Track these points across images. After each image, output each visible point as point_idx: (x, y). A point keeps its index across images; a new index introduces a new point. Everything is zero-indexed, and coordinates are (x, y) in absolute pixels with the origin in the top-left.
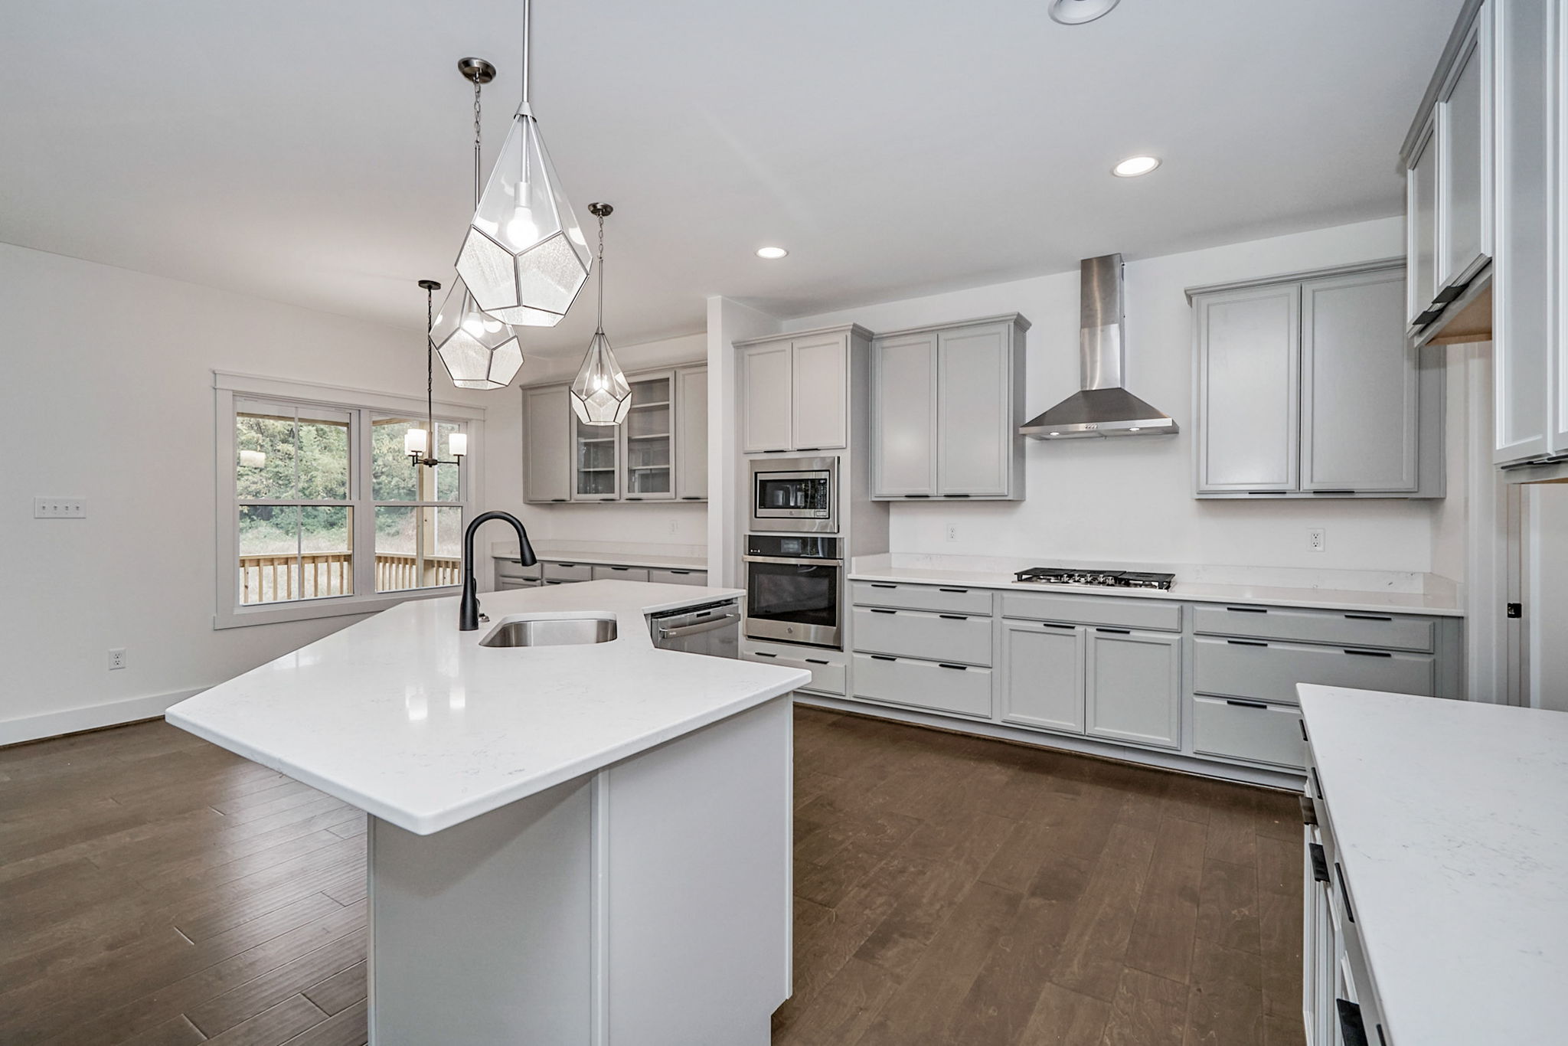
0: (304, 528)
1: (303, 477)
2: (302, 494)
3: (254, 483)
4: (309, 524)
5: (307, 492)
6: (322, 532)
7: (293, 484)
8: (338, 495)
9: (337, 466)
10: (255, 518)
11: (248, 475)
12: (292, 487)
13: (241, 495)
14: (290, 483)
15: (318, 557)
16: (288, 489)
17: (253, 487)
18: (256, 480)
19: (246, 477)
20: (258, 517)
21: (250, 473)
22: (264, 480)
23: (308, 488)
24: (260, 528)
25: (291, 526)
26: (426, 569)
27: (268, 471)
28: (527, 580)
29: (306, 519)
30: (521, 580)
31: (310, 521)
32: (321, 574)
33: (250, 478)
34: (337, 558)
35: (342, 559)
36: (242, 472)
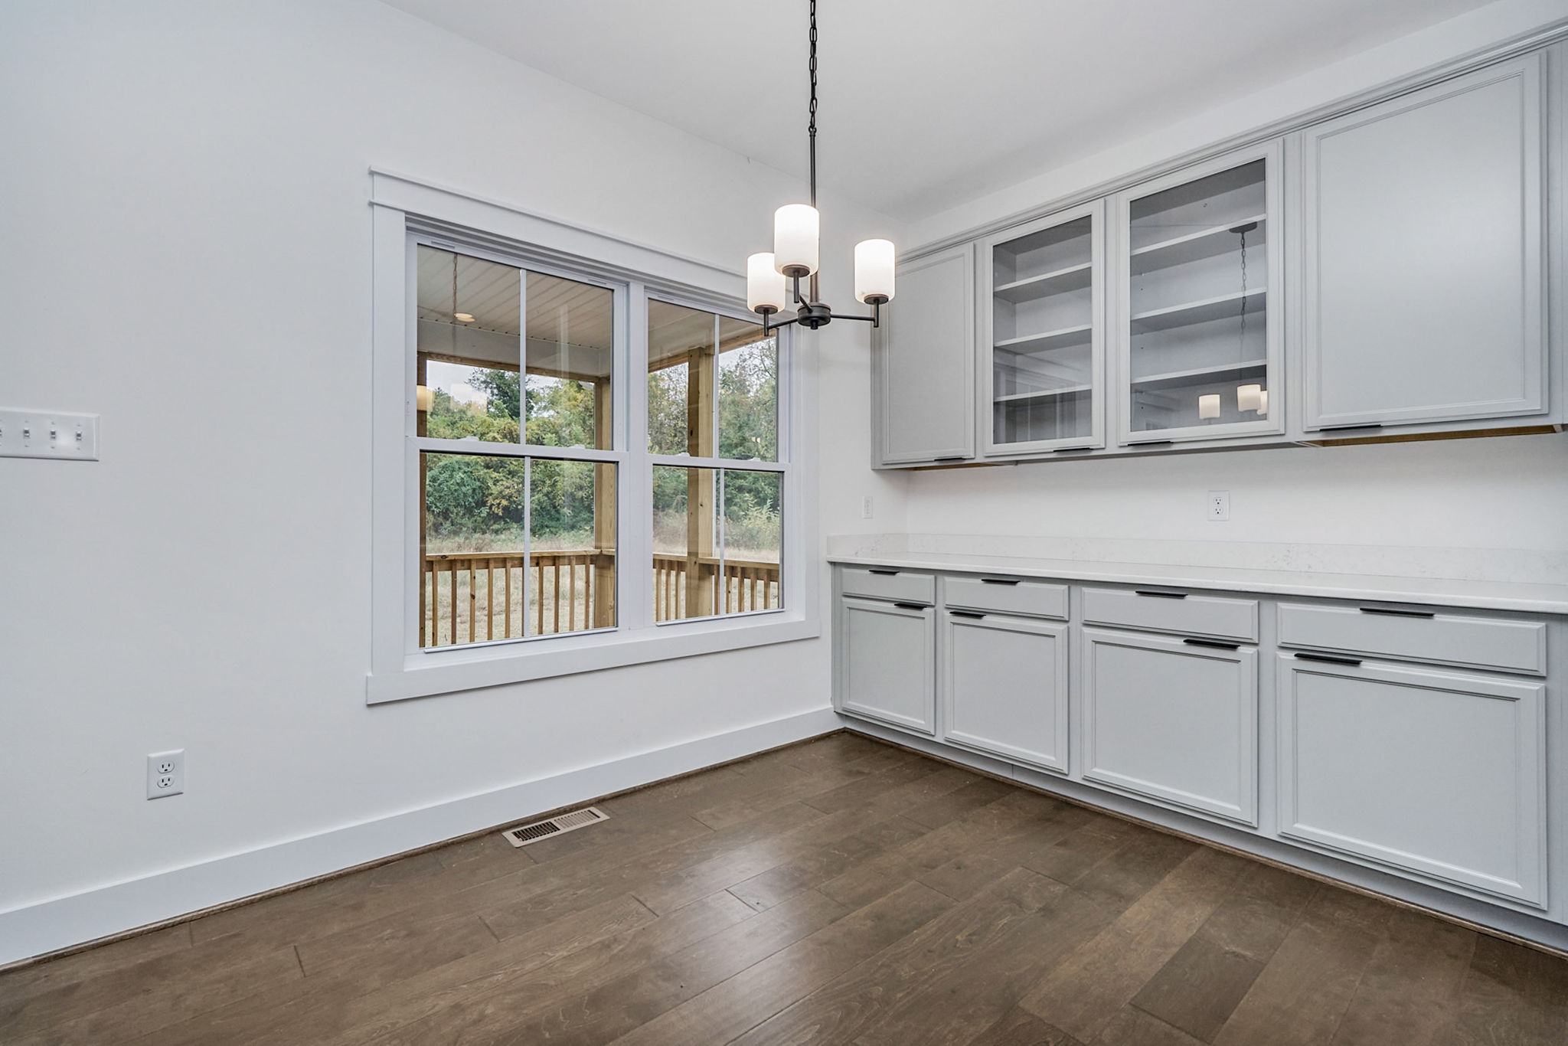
0: (548, 530)
1: (548, 482)
2: (546, 498)
3: (508, 488)
4: (552, 527)
5: (551, 496)
6: (563, 534)
7: (539, 489)
8: (577, 499)
9: (575, 470)
10: (508, 521)
11: (502, 480)
12: (538, 491)
13: (497, 499)
14: (537, 488)
15: (559, 557)
16: (535, 493)
17: (507, 491)
18: (508, 485)
19: (501, 483)
20: (510, 519)
21: (504, 479)
22: (515, 485)
23: (552, 492)
24: (512, 530)
25: (538, 528)
26: (701, 578)
27: (519, 477)
28: (902, 605)
29: (550, 522)
30: (892, 605)
31: (554, 523)
32: (563, 575)
33: (504, 483)
34: (582, 559)
35: (589, 561)
36: (498, 478)
